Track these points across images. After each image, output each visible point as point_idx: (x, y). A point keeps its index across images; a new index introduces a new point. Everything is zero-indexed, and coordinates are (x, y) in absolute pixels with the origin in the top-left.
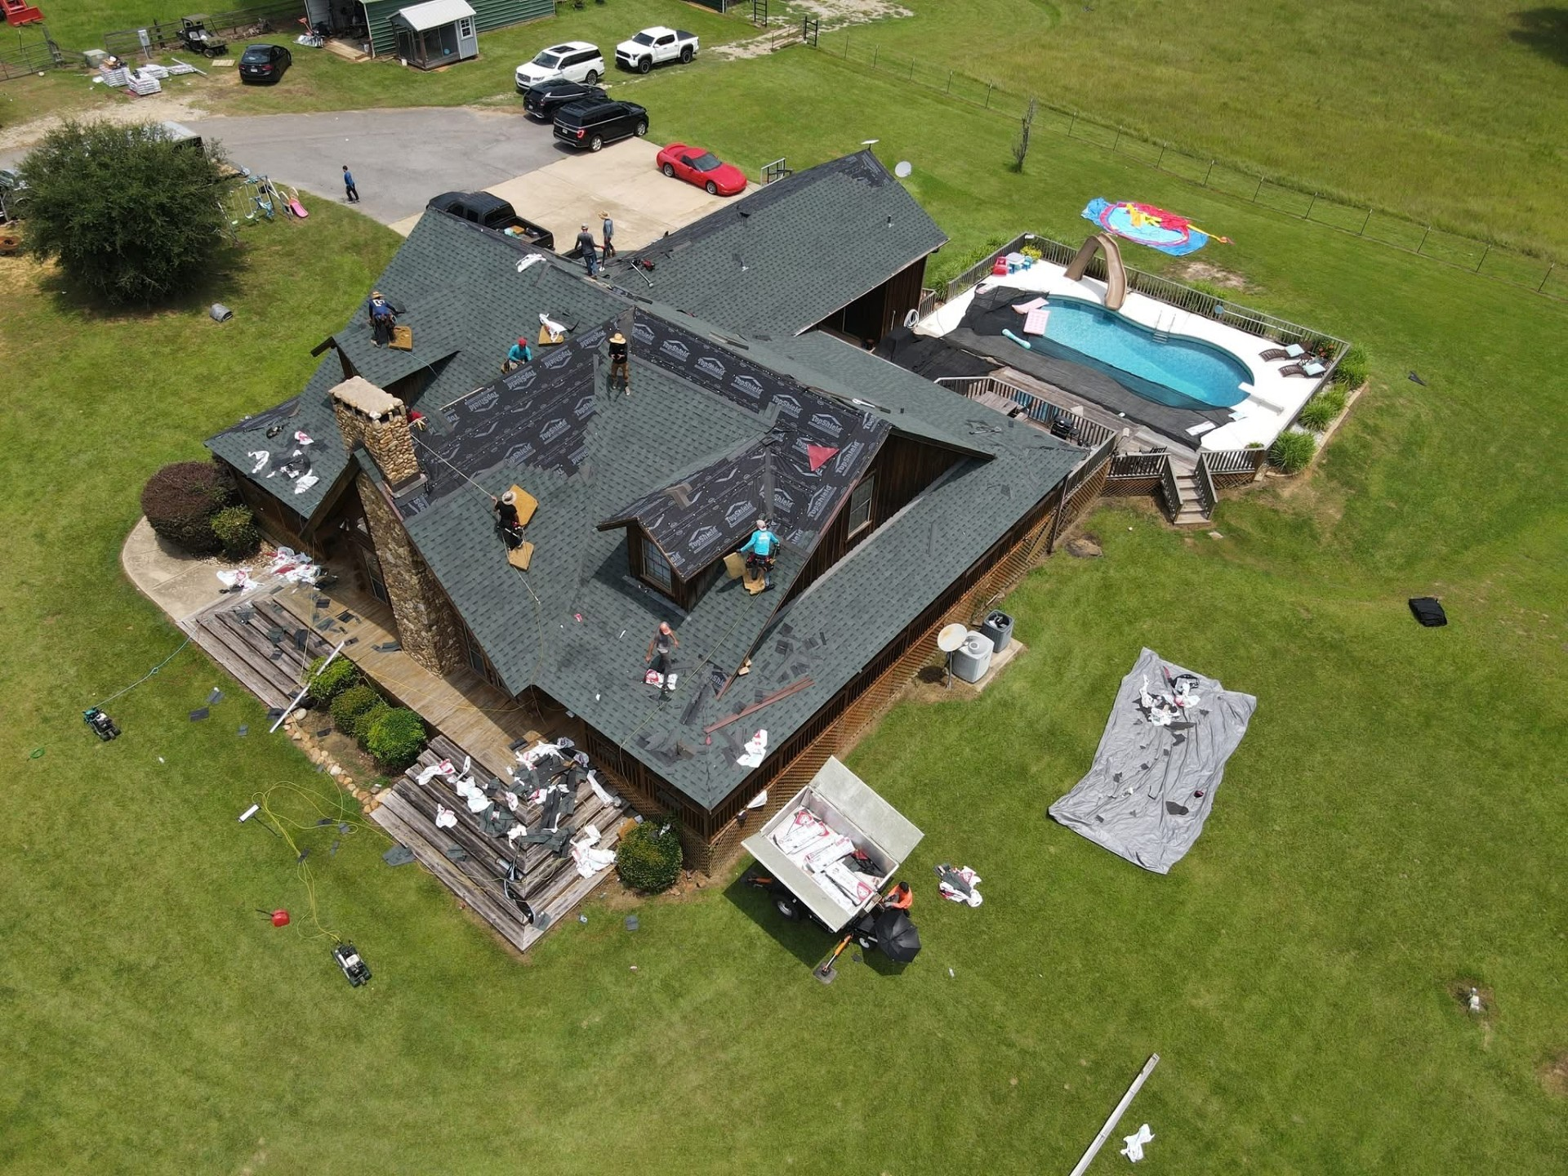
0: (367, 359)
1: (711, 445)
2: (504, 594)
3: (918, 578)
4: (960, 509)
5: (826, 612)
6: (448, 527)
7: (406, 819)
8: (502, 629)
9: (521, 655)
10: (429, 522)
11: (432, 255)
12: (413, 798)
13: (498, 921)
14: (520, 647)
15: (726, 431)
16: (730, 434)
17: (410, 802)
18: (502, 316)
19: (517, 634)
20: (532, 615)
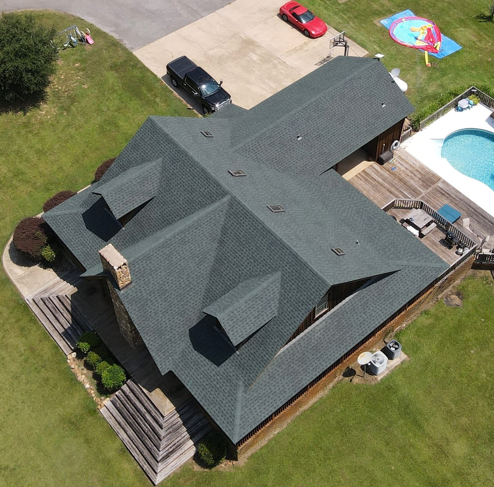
0: (115, 204)
1: (257, 273)
2: (162, 331)
3: (347, 335)
4: (375, 299)
5: (300, 352)
6: (141, 303)
7: (114, 415)
8: (160, 347)
9: (168, 357)
10: (134, 302)
11: (148, 142)
12: (118, 406)
13: (147, 469)
14: (167, 354)
15: (264, 268)
16: (266, 270)
17: (117, 408)
18: (176, 184)
19: (167, 348)
20: (173, 340)
